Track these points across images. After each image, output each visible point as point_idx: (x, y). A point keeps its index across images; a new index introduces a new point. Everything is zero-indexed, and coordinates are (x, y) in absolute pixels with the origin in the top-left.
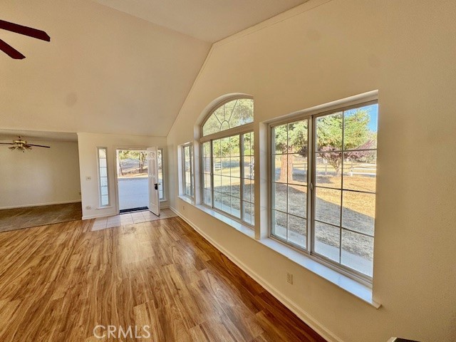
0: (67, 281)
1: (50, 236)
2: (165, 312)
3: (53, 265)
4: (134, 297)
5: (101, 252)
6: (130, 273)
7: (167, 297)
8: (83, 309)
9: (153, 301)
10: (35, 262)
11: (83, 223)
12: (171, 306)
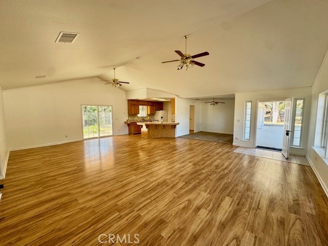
0: (210, 168)
1: (216, 148)
2: (240, 211)
3: (210, 159)
4: (230, 192)
5: (230, 164)
6: (237, 181)
7: (247, 206)
8: (208, 181)
9: (238, 201)
10: (205, 156)
11: (232, 146)
12: (246, 211)
